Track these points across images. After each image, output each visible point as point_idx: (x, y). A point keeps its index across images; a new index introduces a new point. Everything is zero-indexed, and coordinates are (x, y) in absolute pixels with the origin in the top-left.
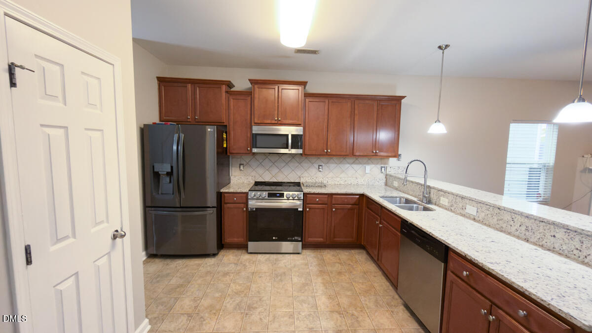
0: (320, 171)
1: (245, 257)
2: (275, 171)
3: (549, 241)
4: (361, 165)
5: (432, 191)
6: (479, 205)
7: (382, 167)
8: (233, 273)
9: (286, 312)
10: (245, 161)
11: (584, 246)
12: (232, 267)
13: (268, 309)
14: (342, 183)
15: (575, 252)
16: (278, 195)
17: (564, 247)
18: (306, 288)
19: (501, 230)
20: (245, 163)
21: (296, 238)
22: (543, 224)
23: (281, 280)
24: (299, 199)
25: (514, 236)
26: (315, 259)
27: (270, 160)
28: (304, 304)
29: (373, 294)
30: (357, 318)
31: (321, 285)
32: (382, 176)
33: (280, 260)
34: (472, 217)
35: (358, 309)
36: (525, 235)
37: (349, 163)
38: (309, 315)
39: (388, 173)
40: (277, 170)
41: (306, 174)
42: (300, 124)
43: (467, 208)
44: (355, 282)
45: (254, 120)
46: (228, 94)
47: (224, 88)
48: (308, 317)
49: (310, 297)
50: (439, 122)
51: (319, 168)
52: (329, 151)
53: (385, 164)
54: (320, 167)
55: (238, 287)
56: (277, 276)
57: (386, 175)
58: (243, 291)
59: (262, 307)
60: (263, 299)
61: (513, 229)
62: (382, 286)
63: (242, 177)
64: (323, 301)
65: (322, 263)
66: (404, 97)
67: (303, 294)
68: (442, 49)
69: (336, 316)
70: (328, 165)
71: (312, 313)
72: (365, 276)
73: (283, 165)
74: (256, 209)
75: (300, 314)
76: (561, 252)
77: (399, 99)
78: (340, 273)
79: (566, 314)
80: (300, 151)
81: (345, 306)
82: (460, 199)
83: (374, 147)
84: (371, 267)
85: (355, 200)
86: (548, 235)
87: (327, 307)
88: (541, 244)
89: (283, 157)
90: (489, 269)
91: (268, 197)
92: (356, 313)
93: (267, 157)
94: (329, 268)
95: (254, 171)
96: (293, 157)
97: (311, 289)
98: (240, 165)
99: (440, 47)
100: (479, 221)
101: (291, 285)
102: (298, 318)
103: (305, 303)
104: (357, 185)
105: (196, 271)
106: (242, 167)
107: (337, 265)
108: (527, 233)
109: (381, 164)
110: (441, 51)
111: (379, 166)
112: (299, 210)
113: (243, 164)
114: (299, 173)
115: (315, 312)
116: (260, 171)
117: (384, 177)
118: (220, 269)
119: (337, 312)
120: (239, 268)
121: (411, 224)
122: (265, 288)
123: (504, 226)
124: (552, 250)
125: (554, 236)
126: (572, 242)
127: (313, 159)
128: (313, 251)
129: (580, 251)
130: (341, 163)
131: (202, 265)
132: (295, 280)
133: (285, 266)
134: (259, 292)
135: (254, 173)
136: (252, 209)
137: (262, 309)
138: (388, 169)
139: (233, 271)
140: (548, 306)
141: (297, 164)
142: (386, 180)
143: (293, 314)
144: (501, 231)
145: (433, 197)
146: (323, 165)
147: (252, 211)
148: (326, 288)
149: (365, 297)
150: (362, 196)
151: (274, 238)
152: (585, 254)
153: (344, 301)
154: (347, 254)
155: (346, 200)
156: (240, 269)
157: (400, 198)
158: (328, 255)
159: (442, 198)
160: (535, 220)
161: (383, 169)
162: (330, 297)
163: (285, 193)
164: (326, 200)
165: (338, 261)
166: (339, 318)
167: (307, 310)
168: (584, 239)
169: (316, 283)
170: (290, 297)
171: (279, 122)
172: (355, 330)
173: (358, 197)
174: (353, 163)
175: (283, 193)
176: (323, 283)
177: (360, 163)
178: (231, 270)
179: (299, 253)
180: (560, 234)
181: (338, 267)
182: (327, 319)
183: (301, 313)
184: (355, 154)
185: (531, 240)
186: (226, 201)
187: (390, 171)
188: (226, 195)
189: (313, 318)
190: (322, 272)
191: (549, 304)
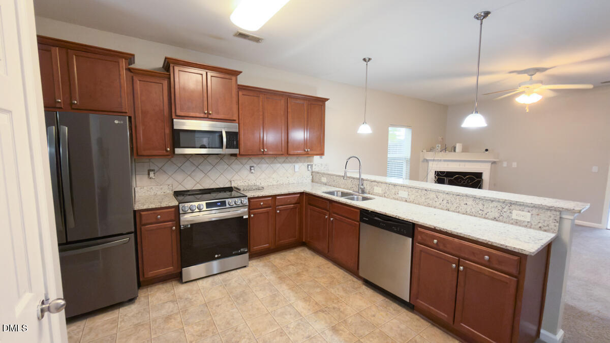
0: (252, 173)
1: (181, 289)
2: (199, 176)
3: (463, 208)
4: (291, 164)
5: (365, 183)
6: (410, 189)
7: (308, 165)
8: (177, 314)
9: (274, 331)
10: (157, 166)
11: (485, 207)
12: (170, 307)
13: (252, 337)
14: (275, 183)
15: (480, 212)
16: (219, 204)
17: (473, 210)
18: (277, 299)
19: (428, 205)
20: (156, 169)
21: (242, 250)
22: (459, 196)
23: (246, 301)
24: (244, 206)
25: (438, 208)
26: (267, 268)
27: (193, 164)
28: (286, 317)
29: (337, 283)
30: (340, 309)
31: (289, 291)
32: (309, 173)
33: (229, 280)
34: (404, 199)
35: (335, 301)
36: (446, 206)
37: (280, 163)
38: (298, 325)
39: (313, 170)
40: (203, 175)
41: (236, 177)
42: (235, 120)
43: (399, 193)
44: (316, 278)
45: (175, 112)
46: (131, 72)
47: (123, 63)
48: (298, 327)
49: (287, 307)
50: (366, 123)
51: (251, 170)
52: (266, 150)
53: (310, 162)
54: (252, 168)
55: (197, 328)
56: (237, 298)
57: (312, 172)
58: (208, 330)
59: (244, 338)
60: (238, 328)
61: (438, 204)
62: (339, 274)
63: (154, 188)
64: (300, 306)
65: (276, 270)
66: (328, 99)
67: (278, 306)
68: (366, 61)
69: (321, 315)
70: (259, 165)
71: (300, 321)
72: (320, 269)
73: (209, 168)
74: (191, 225)
75: (289, 328)
76: (471, 214)
77: (322, 101)
78: (299, 274)
79: (518, 249)
80: (236, 151)
81: (324, 303)
82: (393, 187)
83: (305, 146)
84: (319, 260)
85: (296, 199)
86: (462, 204)
87: (309, 310)
88: (458, 211)
89: (210, 159)
90: (457, 233)
91: (207, 208)
92: (336, 306)
93: (188, 160)
94: (286, 273)
95: (170, 178)
96: (221, 159)
97: (283, 298)
98: (149, 171)
99: (364, 60)
100: (410, 202)
101: (260, 302)
102: (290, 332)
103: (286, 315)
104: (289, 184)
105: (115, 332)
106: (152, 174)
107: (291, 267)
108: (448, 205)
109: (308, 162)
110: (365, 63)
111: (306, 164)
112: (244, 217)
113: (153, 170)
114: (229, 177)
115: (301, 320)
116: (179, 177)
117: (310, 175)
118: (154, 315)
119: (320, 311)
120: (181, 305)
121: (372, 212)
122: (232, 316)
123: (430, 202)
124: (466, 213)
125: (466, 204)
126: (477, 206)
127: (244, 160)
128: (259, 260)
129: (483, 211)
130: (272, 163)
131: (120, 320)
132: (261, 295)
133: (239, 284)
134: (228, 323)
135: (170, 181)
136: (185, 226)
137: (245, 340)
138: (314, 167)
139: (175, 311)
140: (505, 248)
141: (226, 166)
142: (312, 177)
143: (281, 331)
144: (429, 207)
145: (367, 186)
146: (255, 165)
147: (186, 228)
148: (296, 293)
149: (333, 288)
150: (302, 194)
151: (216, 256)
152: (486, 212)
153: (319, 298)
154: (292, 254)
155: (289, 201)
156: (185, 306)
157: (337, 192)
158: (276, 259)
159: (375, 188)
160: (453, 195)
161: (309, 166)
162: (305, 300)
163: (227, 201)
164: (270, 202)
165: (289, 263)
166: (325, 316)
167: (292, 321)
168: (485, 203)
169: (283, 291)
170: (267, 314)
171: (210, 116)
172: (344, 320)
173: (299, 195)
174: (284, 162)
175: (225, 201)
176: (290, 289)
177: (290, 162)
178: (172, 311)
179: (245, 267)
180: (470, 202)
181: (292, 270)
182: (316, 321)
183: (289, 326)
184: (289, 153)
185: (451, 209)
186: (144, 222)
187: (315, 169)
188: (143, 213)
189: (304, 326)
190: (282, 279)
191: (506, 246)
